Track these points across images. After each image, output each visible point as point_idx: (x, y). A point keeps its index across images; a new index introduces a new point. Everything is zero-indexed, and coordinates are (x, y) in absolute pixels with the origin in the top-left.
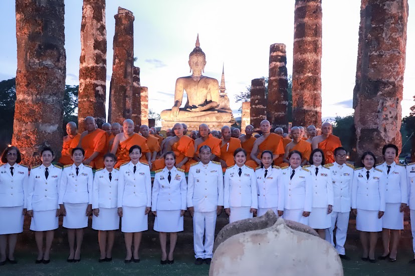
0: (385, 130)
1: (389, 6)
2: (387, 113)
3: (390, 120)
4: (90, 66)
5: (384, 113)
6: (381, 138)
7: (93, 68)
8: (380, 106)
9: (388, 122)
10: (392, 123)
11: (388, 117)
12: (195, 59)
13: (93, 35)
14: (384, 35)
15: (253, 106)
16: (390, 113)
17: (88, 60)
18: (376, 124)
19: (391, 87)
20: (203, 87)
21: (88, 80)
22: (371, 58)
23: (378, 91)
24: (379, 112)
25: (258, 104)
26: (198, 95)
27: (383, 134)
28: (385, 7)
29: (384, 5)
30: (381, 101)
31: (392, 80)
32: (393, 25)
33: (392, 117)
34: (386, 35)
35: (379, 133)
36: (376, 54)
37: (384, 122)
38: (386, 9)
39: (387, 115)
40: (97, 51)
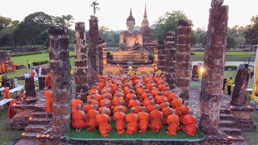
0: (212, 116)
1: (216, 61)
2: (213, 109)
3: (214, 112)
4: (79, 61)
5: (212, 109)
6: (210, 120)
7: (81, 62)
8: (210, 105)
9: (213, 113)
10: (215, 113)
11: (214, 111)
12: (129, 22)
13: (80, 46)
14: (213, 75)
15: (159, 55)
16: (215, 109)
17: (79, 58)
18: (208, 113)
19: (216, 97)
20: (134, 37)
21: (79, 67)
22: (207, 84)
23: (210, 99)
24: (209, 108)
25: (162, 54)
26: (132, 41)
27: (211, 118)
28: (214, 62)
29: (214, 61)
30: (211, 104)
31: (216, 94)
32: (217, 70)
33: (215, 111)
34: (214, 75)
35: (209, 117)
36: (209, 82)
37: (212, 113)
38: (214, 63)
39: (213, 110)
40: (82, 53)
